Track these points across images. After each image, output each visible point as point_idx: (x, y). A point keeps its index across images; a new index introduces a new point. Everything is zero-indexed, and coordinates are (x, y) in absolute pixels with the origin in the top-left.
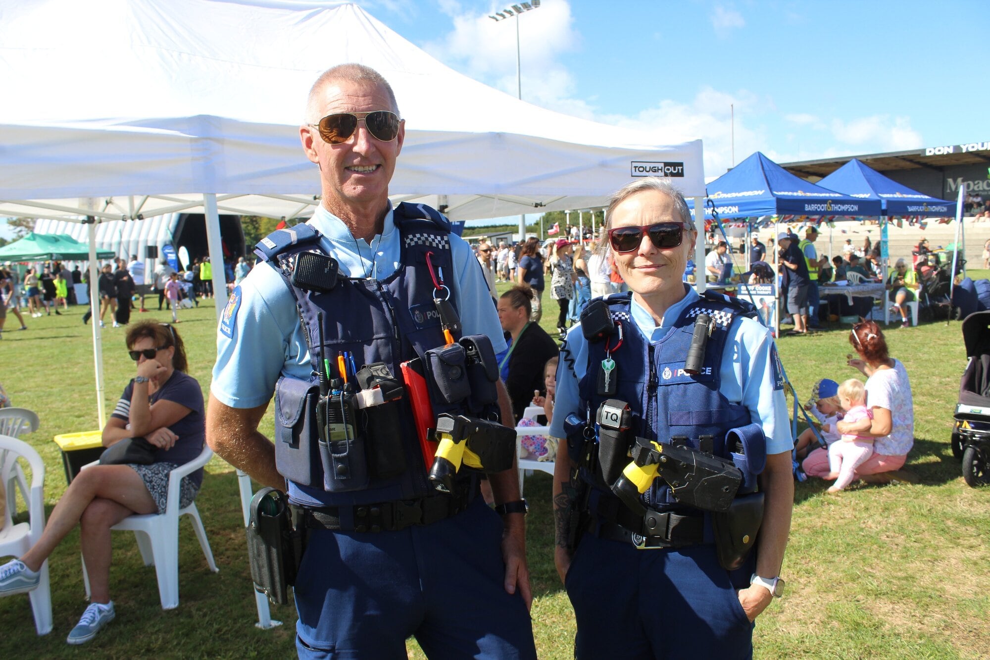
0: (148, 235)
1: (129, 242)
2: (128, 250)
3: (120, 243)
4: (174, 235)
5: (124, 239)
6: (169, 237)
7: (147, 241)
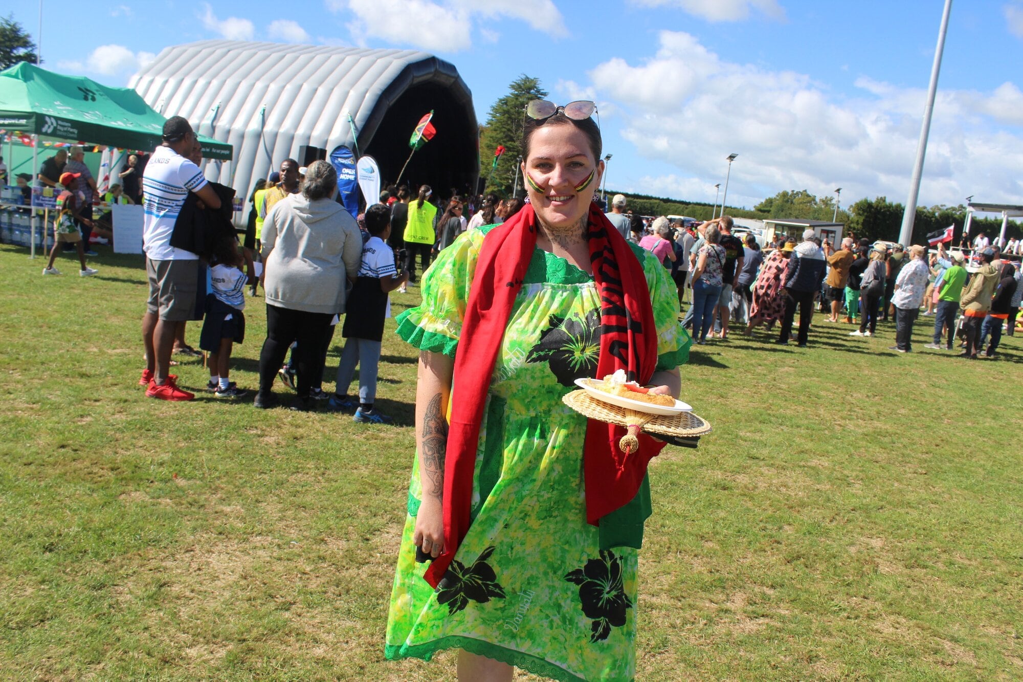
0: (313, 126)
1: (276, 135)
2: (272, 151)
3: (259, 135)
4: (362, 134)
5: (269, 127)
6: (352, 136)
7: (309, 138)
